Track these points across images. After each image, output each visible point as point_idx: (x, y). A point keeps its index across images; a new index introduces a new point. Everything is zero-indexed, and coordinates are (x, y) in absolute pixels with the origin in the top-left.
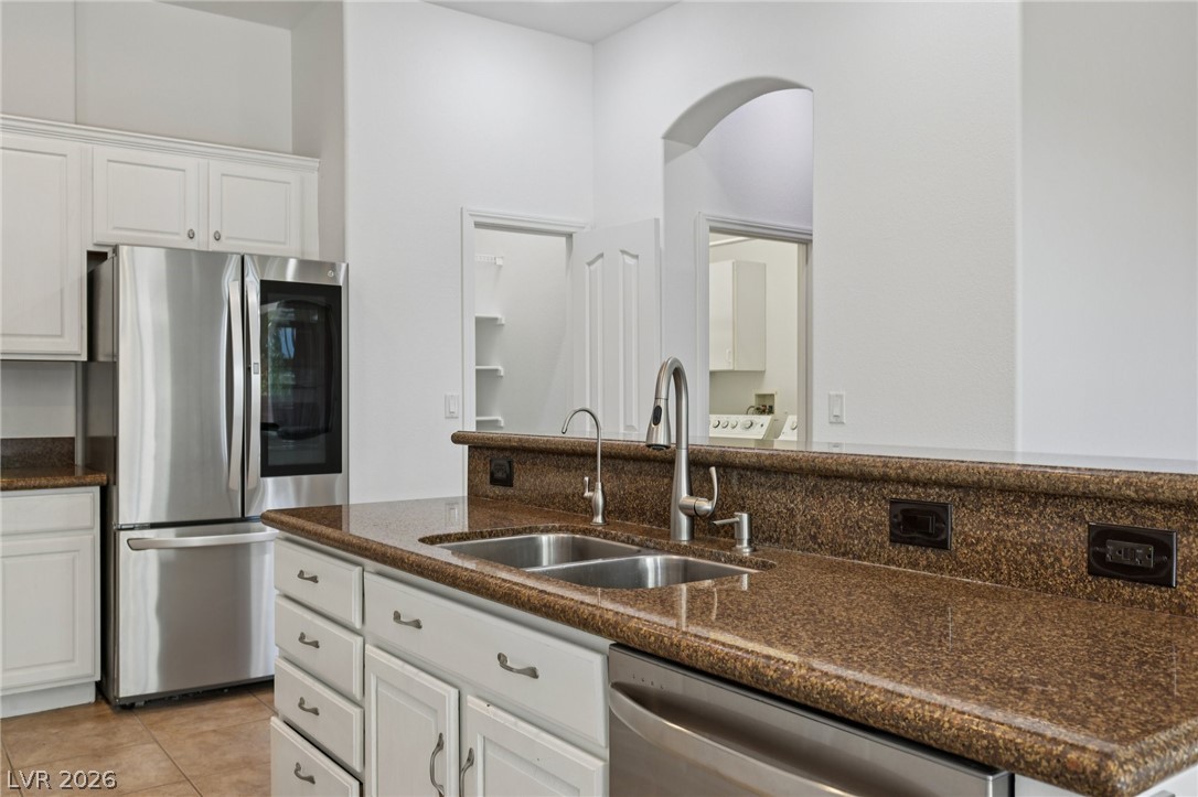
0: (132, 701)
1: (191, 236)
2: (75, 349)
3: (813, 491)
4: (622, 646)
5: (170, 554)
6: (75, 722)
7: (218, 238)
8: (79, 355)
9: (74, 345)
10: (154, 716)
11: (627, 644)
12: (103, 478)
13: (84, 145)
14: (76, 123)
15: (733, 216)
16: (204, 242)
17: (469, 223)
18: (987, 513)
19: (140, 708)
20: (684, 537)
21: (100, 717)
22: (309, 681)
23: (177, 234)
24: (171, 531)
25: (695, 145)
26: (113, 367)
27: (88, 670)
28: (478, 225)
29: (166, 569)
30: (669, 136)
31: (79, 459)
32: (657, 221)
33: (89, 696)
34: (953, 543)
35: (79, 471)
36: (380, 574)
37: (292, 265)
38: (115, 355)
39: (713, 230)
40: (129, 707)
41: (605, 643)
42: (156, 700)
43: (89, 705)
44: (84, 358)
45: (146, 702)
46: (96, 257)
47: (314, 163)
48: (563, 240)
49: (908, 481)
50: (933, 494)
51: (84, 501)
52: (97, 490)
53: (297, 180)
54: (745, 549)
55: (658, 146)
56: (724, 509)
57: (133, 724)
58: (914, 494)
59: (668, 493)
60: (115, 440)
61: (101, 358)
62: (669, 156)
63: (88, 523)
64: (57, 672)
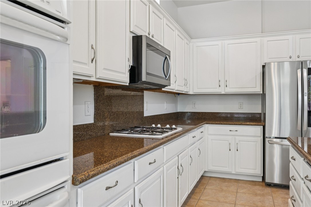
0: (270, 184)
1: (290, 58)
2: (259, 91)
6: (255, 185)
7: (298, 57)
8: (260, 92)
9: (258, 89)
12: (264, 124)
13: (261, 38)
14: (262, 33)
16: (294, 59)
19: (272, 186)
21: (262, 186)
23: (286, 58)
26: (265, 94)
27: (260, 173)
31: (262, 119)
33: (261, 180)
40: (269, 185)
42: (277, 185)
43: (260, 182)
44: (262, 92)
45: (274, 185)
46: (264, 67)
51: (259, 129)
52: (262, 127)
63: (260, 135)
64: (252, 172)
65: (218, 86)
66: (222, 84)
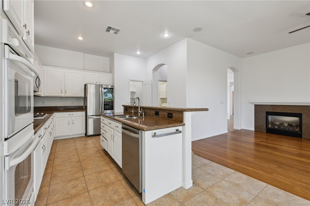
1: (97, 83)
3: (150, 110)
4: (123, 124)
5: (95, 119)
6: (82, 138)
7: (100, 83)
9: (83, 95)
10: (91, 137)
11: (124, 123)
12: (86, 110)
13: (84, 72)
14: (83, 70)
15: (161, 79)
16: (98, 83)
17: (130, 81)
18: (161, 112)
20: (139, 115)
21: (85, 137)
22: (103, 131)
23: (95, 82)
24: (95, 116)
25: (157, 71)
26: (87, 98)
27: (84, 132)
28: (131, 81)
29: (94, 120)
30: (153, 70)
31: (84, 108)
32: (151, 80)
33: (84, 135)
34: (159, 115)
35: (84, 110)
36: (109, 119)
37: (110, 86)
38: (87, 96)
39: (159, 81)
40: (89, 136)
41: (122, 123)
44: (84, 97)
46: (85, 85)
47: (111, 74)
48: (142, 82)
49: (156, 109)
50: (158, 111)
51: (84, 113)
52: (85, 112)
53: (109, 75)
54: (144, 116)
55: (152, 71)
56: (142, 112)
57: (89, 138)
58: (157, 110)
59: (138, 111)
60: (87, 106)
61: (86, 97)
62: (153, 72)
63: (84, 115)
64: (80, 132)
65: (61, 92)
66: (63, 91)
